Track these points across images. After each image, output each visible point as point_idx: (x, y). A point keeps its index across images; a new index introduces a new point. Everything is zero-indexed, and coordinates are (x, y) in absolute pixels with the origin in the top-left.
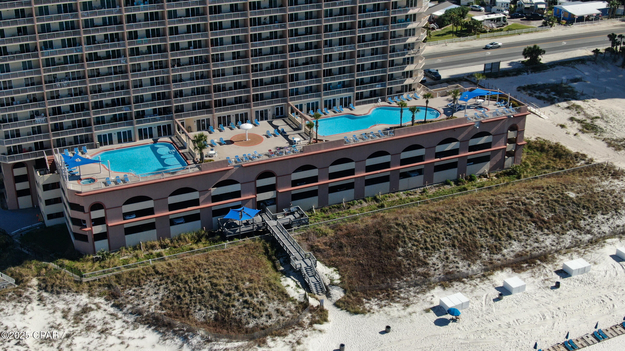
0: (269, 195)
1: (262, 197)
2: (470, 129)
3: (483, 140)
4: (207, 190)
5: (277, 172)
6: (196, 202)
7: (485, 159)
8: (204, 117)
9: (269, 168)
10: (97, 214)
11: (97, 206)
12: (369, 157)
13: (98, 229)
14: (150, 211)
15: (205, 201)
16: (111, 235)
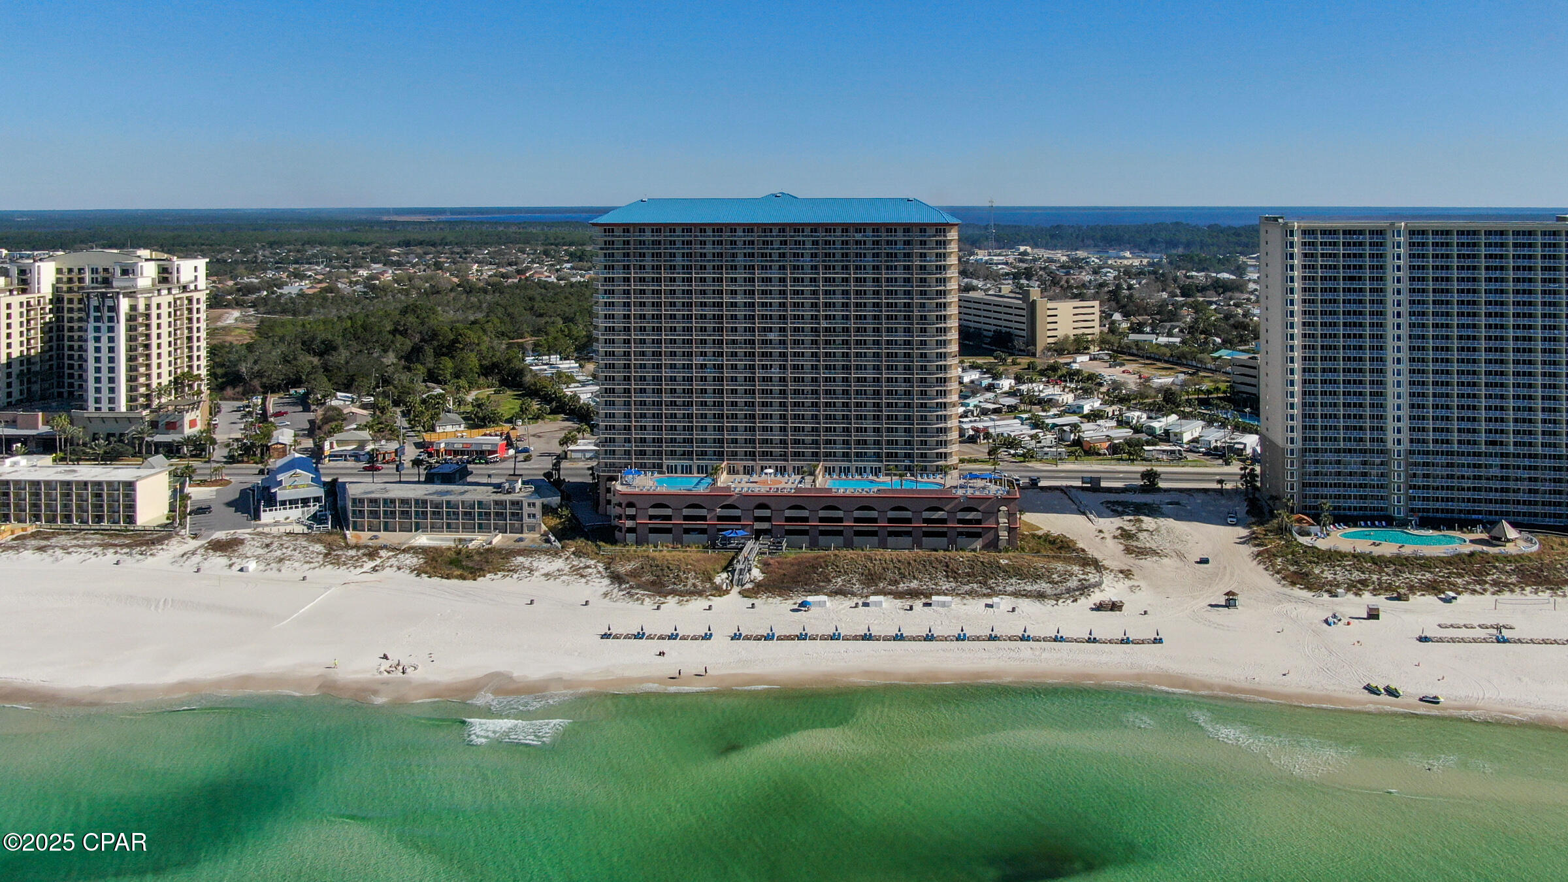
0: (765, 526)
1: (758, 526)
2: (957, 501)
3: (971, 516)
4: (714, 510)
5: (773, 506)
6: (704, 518)
7: (977, 535)
8: (751, 463)
9: (765, 501)
10: (631, 511)
11: (631, 505)
12: (858, 509)
13: (629, 524)
14: (668, 518)
15: (711, 519)
16: (638, 531)
